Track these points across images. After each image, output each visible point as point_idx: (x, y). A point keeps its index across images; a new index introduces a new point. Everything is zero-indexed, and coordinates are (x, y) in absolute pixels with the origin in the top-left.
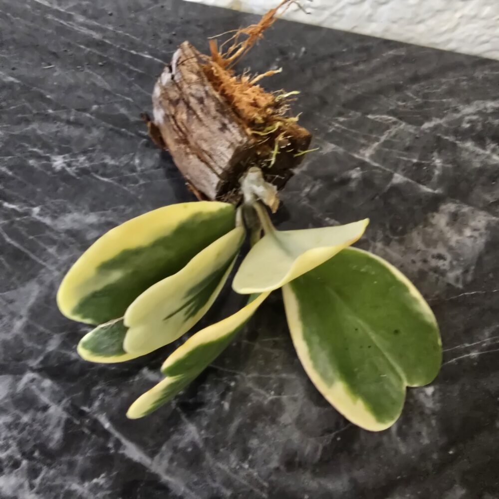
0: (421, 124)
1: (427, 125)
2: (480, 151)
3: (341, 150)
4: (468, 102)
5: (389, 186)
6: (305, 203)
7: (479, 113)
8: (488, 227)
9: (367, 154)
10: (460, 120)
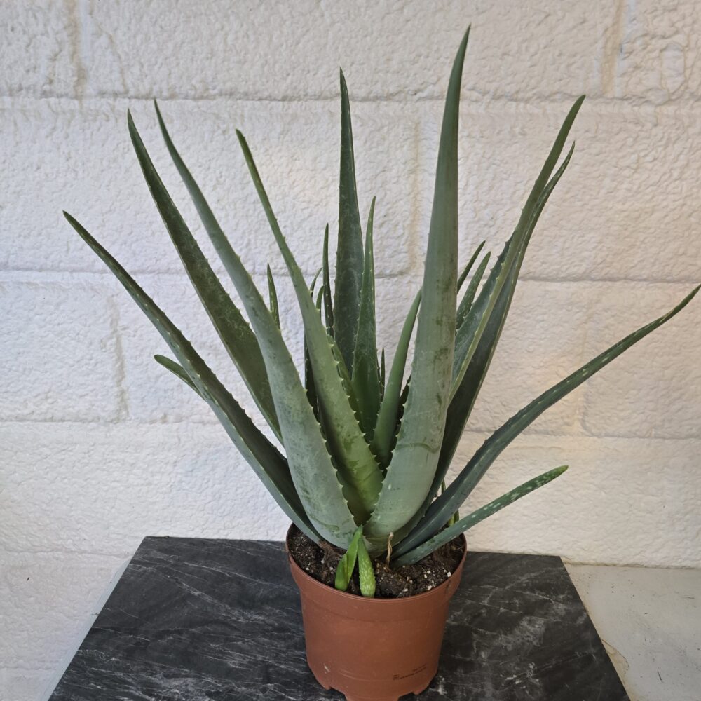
0: (505, 587)
1: (507, 587)
2: (533, 594)
3: (474, 602)
4: (522, 575)
5: (499, 614)
6: (467, 624)
7: (528, 579)
8: (544, 623)
9: (486, 602)
10: (522, 583)
